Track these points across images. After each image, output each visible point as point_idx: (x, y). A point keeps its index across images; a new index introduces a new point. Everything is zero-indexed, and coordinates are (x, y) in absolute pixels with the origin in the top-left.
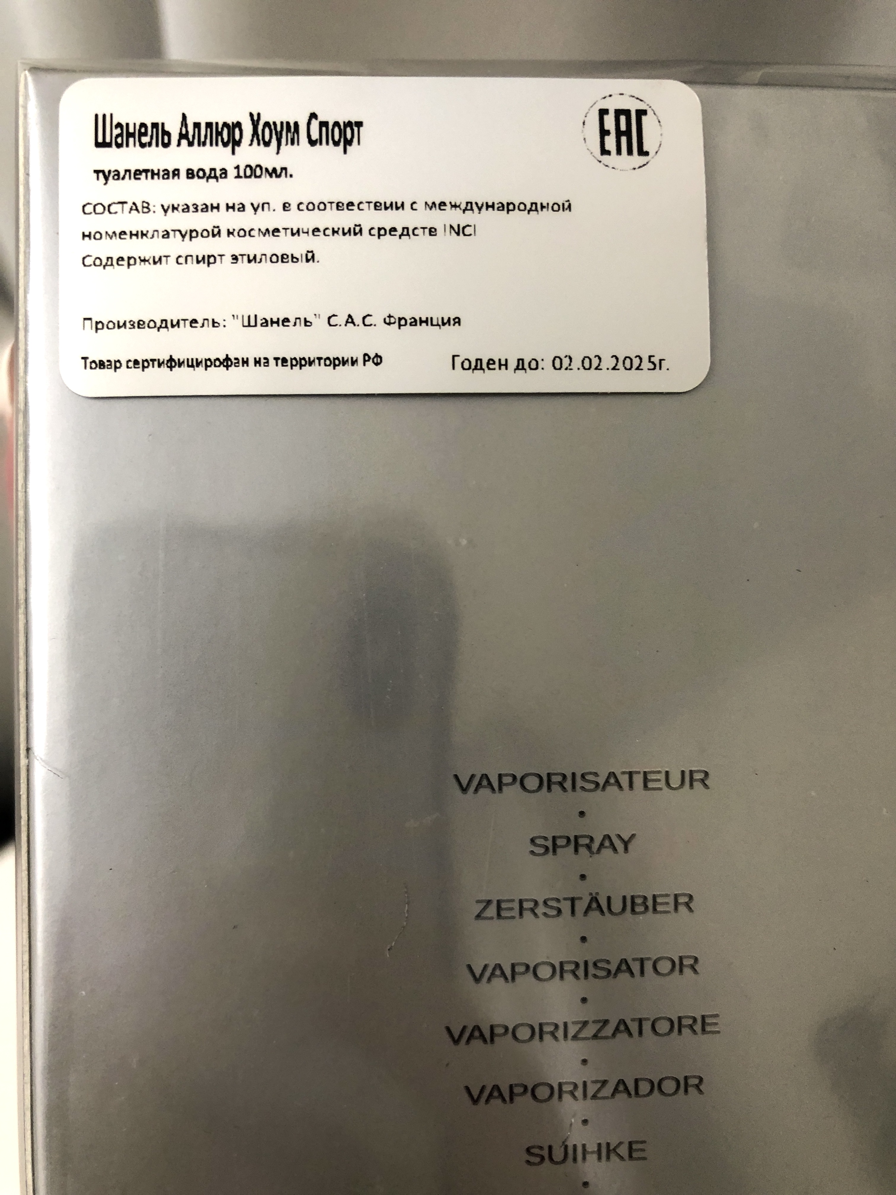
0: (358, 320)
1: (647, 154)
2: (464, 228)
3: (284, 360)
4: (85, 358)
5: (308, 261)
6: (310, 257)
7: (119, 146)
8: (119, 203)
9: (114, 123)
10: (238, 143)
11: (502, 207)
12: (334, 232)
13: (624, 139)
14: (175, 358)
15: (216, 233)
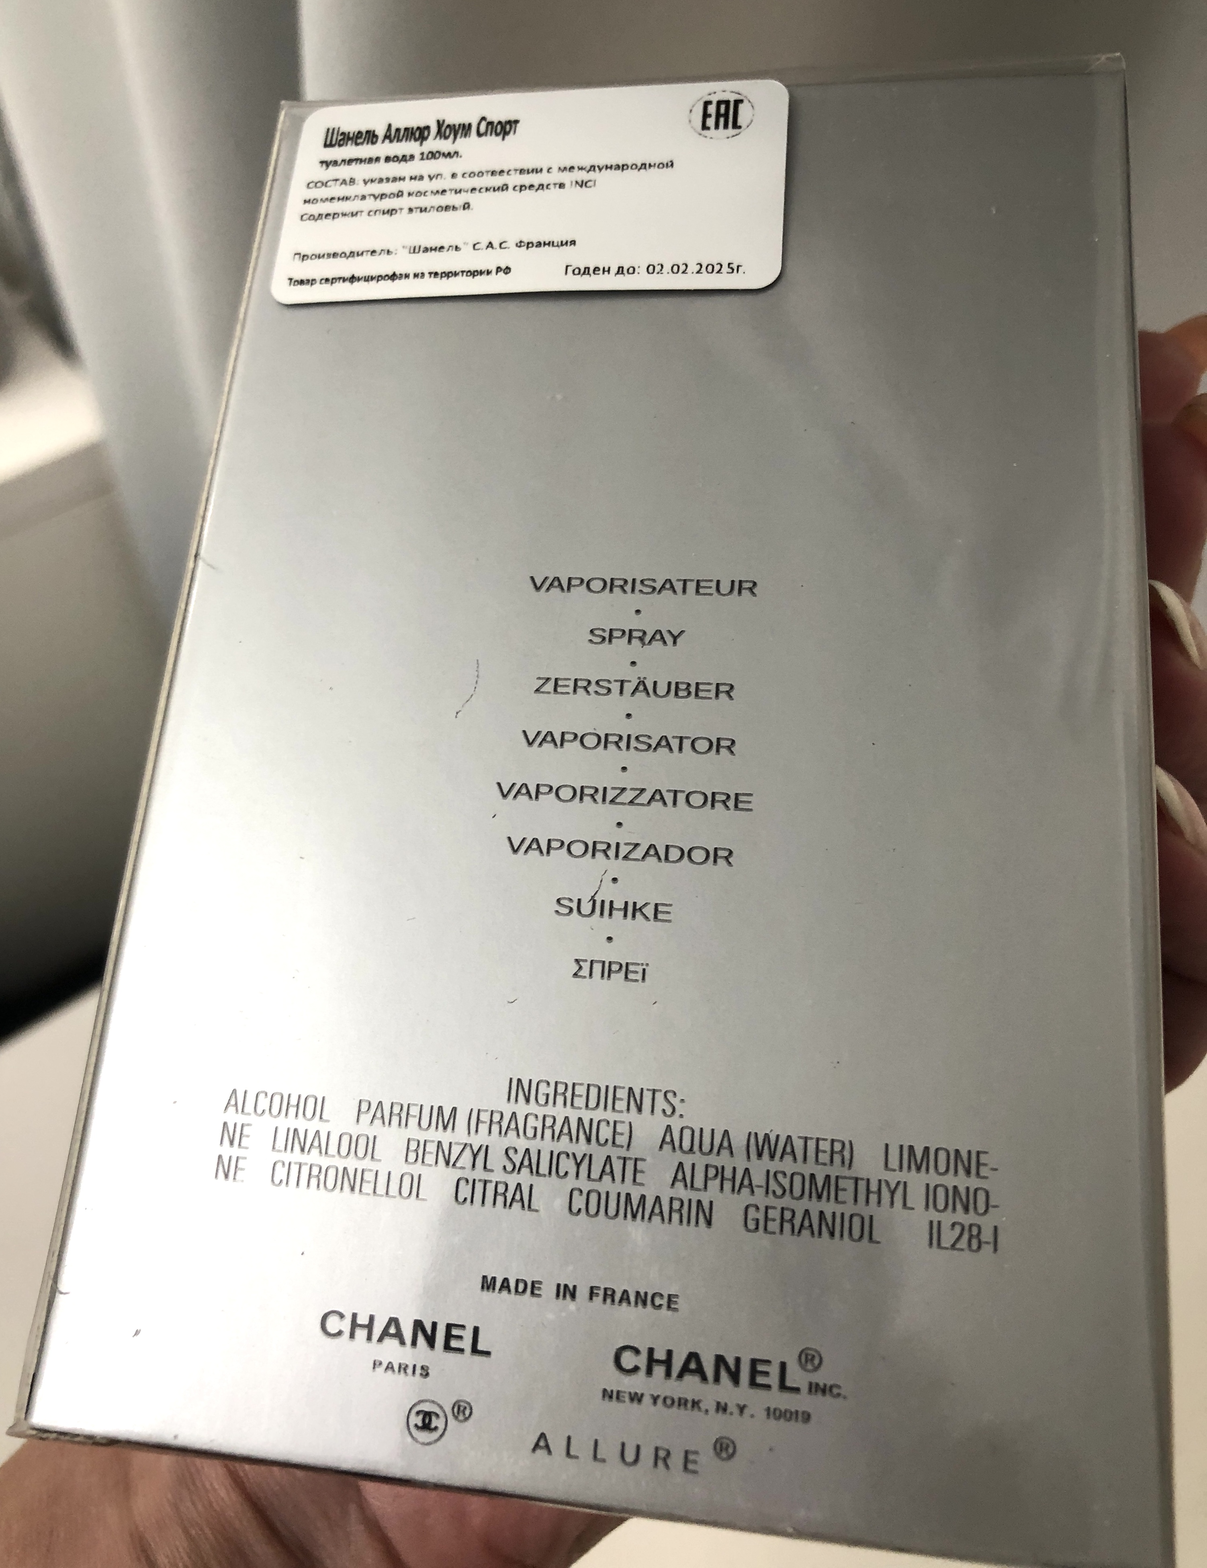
0: (496, 244)
1: (740, 127)
2: (586, 183)
3: (436, 274)
4: (291, 279)
5: (464, 208)
6: (466, 206)
7: (340, 145)
8: (334, 180)
9: (340, 132)
10: (426, 139)
11: (618, 167)
12: (487, 190)
13: (722, 120)
14: (356, 275)
15: (400, 194)
